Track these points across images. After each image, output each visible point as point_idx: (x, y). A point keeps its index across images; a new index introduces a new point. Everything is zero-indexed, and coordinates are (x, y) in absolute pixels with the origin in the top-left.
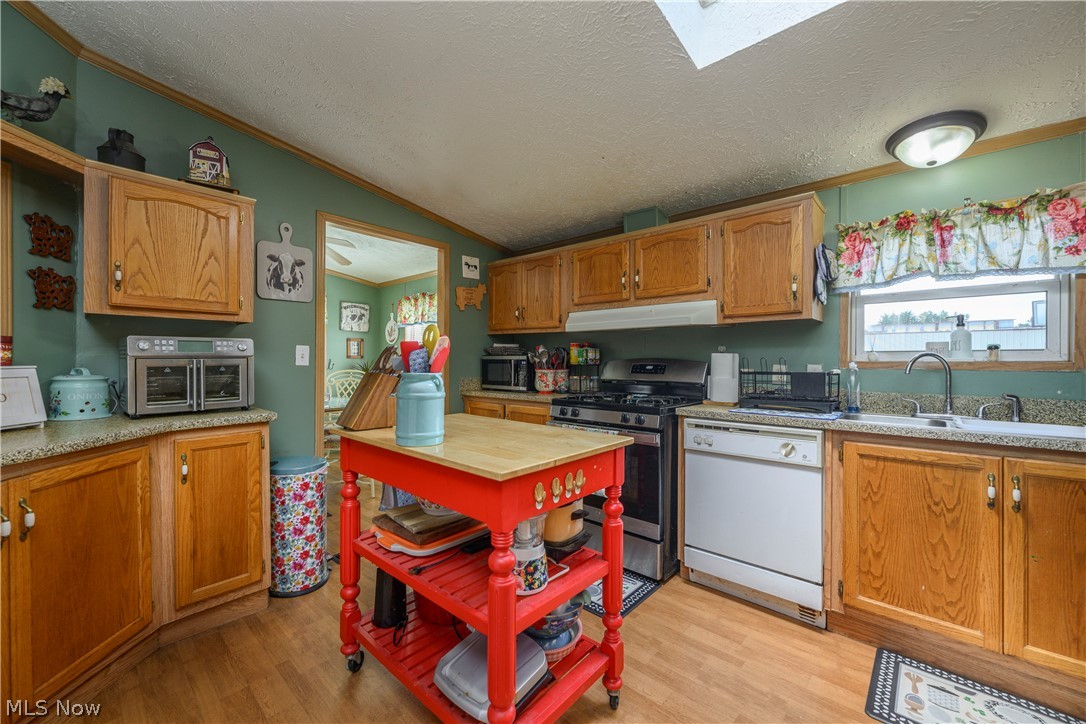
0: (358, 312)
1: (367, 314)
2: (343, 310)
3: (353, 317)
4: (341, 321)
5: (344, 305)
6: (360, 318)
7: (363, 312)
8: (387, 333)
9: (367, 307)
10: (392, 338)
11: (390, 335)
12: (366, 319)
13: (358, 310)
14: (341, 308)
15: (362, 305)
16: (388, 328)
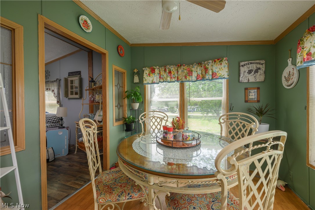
0: (254, 67)
1: (263, 67)
2: (241, 68)
3: (250, 72)
4: (239, 76)
5: (242, 64)
6: (256, 71)
7: (258, 66)
8: (283, 79)
9: (263, 62)
10: (290, 82)
11: (287, 80)
12: (261, 72)
13: (254, 65)
14: (239, 67)
15: (257, 61)
16: (285, 73)
